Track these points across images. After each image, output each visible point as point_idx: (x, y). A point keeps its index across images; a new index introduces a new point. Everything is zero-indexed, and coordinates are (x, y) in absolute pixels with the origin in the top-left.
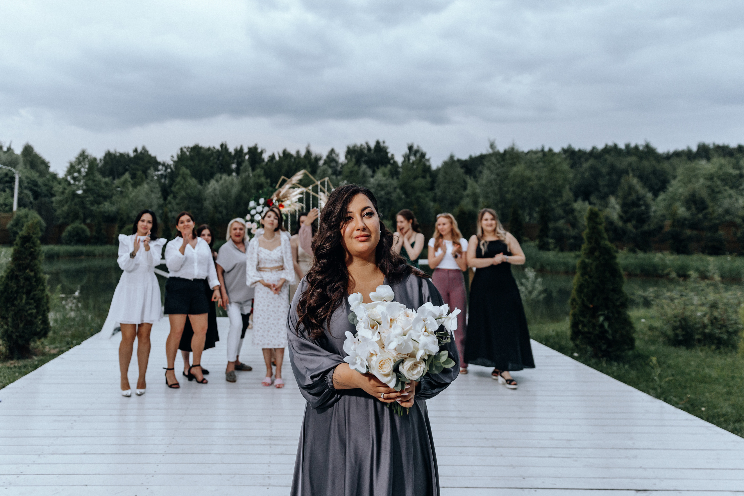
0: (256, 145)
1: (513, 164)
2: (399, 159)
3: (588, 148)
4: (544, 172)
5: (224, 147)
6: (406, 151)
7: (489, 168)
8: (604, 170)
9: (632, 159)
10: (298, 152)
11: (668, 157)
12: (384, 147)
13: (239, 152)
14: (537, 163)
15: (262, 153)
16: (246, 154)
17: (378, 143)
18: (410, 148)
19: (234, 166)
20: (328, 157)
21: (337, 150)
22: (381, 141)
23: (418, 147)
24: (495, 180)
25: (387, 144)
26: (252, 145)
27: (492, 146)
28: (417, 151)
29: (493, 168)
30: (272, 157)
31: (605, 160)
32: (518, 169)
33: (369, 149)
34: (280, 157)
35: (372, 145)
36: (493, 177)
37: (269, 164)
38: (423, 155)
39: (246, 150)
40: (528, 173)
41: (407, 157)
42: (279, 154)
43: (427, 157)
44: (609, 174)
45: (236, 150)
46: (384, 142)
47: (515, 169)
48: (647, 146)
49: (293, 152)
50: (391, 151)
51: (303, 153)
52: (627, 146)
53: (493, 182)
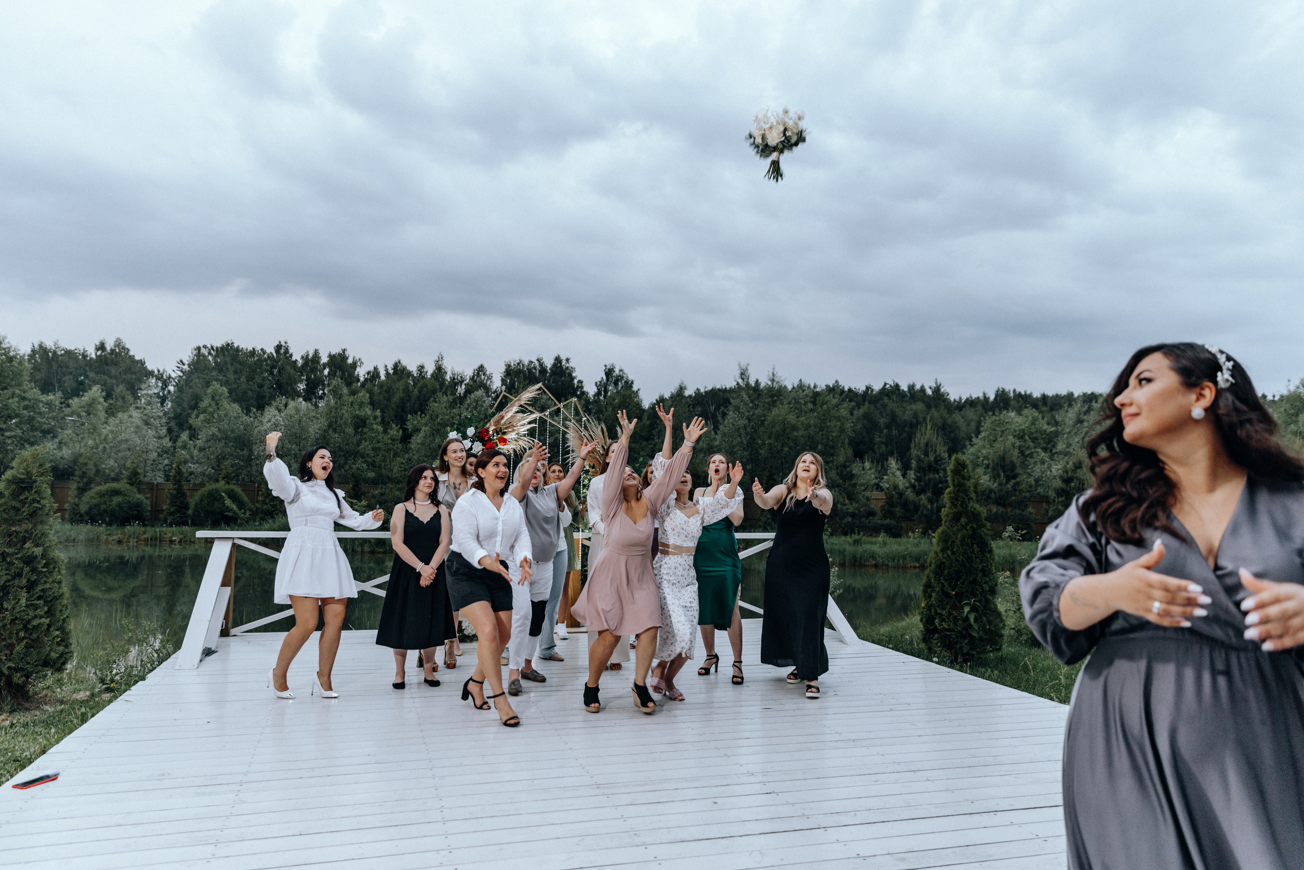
0: (344, 351)
1: (773, 404)
2: (591, 390)
3: (861, 388)
4: (813, 419)
5: (282, 351)
6: (601, 375)
7: (737, 408)
8: (882, 421)
9: (920, 406)
10: (421, 368)
11: (960, 406)
12: (567, 368)
13: (312, 362)
14: (806, 403)
15: (354, 365)
16: (325, 366)
17: (558, 360)
18: (609, 372)
19: (302, 386)
20: (472, 379)
21: (489, 370)
22: (563, 358)
23: (621, 370)
24: (745, 427)
25: (572, 364)
26: (336, 350)
27: (743, 374)
28: (619, 379)
29: (743, 409)
30: (375, 374)
31: (885, 406)
32: (779, 412)
33: (543, 370)
34: (387, 374)
35: (549, 363)
36: (743, 422)
37: (369, 385)
38: (629, 385)
39: (324, 359)
40: (792, 418)
41: (602, 388)
42: (387, 370)
43: (635, 388)
44: (888, 426)
45: (305, 358)
46: (568, 360)
47: (775, 411)
48: (937, 390)
49: (413, 368)
50: (578, 375)
51: (430, 369)
52: (911, 387)
53: (742, 431)
